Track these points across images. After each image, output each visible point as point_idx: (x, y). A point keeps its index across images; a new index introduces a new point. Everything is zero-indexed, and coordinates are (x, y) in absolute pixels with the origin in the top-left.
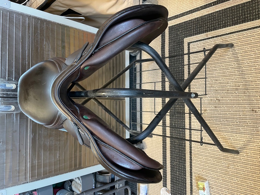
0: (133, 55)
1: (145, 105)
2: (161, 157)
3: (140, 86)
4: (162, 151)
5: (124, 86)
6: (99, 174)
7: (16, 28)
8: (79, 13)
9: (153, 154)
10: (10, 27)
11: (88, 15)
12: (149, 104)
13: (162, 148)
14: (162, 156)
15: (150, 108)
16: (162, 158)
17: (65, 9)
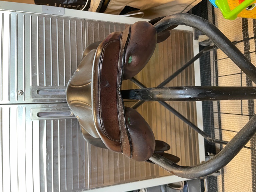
0: (204, 45)
1: (224, 105)
2: (249, 174)
3: (217, 83)
4: (251, 167)
5: (193, 84)
6: (169, 187)
7: (71, 33)
8: (136, 8)
9: (238, 169)
10: (65, 34)
11: (146, 8)
12: (230, 104)
13: (251, 162)
14: (251, 173)
15: (232, 110)
16: (251, 175)
17: (122, 7)
